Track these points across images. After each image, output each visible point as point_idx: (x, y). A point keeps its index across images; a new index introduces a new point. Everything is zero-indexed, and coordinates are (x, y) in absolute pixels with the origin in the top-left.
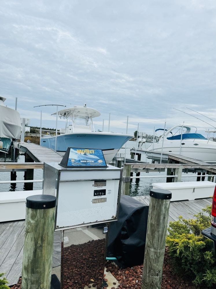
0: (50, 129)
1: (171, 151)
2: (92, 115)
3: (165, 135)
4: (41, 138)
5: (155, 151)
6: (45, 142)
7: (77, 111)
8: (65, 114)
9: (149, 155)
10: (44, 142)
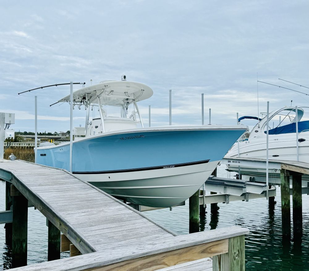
0: (40, 133)
1: (278, 156)
2: (136, 97)
3: (261, 127)
4: (36, 149)
5: (244, 157)
6: (45, 155)
7: (108, 90)
8: (84, 98)
9: (232, 164)
10: (42, 155)
